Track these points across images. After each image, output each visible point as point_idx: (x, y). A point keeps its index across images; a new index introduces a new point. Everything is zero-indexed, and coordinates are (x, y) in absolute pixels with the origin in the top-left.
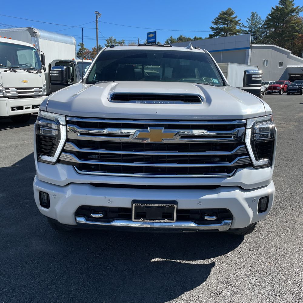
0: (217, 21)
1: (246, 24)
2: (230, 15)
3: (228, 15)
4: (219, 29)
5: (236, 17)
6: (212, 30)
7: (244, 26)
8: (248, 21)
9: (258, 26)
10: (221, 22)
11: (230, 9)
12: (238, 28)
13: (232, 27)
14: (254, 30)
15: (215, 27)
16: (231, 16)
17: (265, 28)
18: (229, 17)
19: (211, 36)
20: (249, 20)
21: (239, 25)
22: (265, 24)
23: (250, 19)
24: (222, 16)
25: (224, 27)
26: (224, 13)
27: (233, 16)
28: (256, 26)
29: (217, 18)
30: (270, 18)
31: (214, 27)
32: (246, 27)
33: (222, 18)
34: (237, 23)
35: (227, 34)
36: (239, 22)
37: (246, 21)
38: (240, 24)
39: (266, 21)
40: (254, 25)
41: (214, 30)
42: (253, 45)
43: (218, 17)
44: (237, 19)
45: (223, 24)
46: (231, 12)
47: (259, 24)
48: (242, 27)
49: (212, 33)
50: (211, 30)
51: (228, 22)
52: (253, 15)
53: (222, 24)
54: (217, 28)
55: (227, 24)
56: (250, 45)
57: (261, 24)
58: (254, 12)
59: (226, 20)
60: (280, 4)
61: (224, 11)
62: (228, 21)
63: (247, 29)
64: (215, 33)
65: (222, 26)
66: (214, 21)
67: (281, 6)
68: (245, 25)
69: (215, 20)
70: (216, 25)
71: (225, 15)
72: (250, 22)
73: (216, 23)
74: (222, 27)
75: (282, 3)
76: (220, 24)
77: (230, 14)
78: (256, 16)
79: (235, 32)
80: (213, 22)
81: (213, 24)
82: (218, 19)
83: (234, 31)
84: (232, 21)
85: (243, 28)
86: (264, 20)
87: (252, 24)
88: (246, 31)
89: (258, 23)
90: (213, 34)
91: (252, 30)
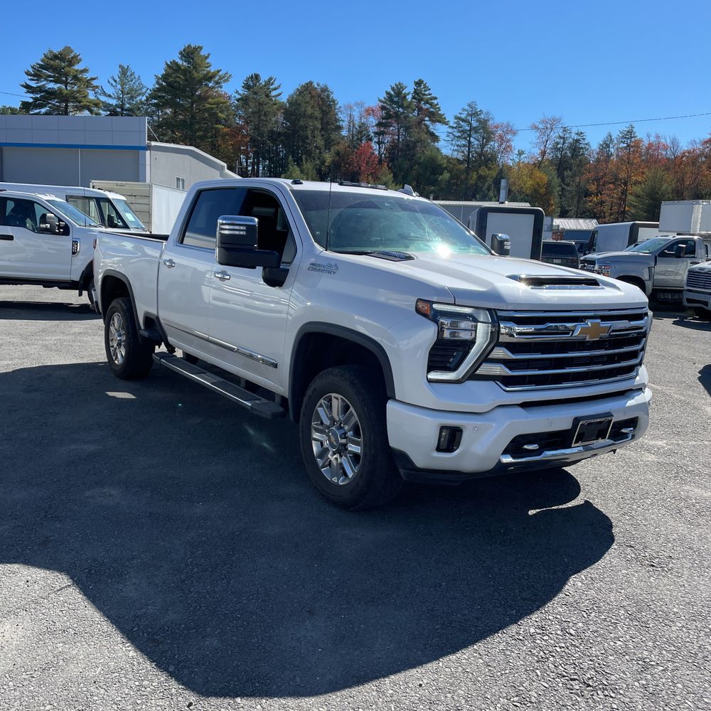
0: (38, 70)
1: (109, 90)
2: (71, 63)
3: (66, 63)
4: (46, 91)
5: (85, 71)
6: (28, 92)
7: (105, 94)
8: (114, 84)
9: (138, 99)
10: (50, 76)
11: (68, 50)
12: (91, 96)
13: (78, 92)
14: (128, 106)
15: (35, 86)
16: (73, 65)
17: (155, 105)
18: (68, 66)
19: (26, 106)
20: (115, 81)
21: (94, 90)
22: (152, 96)
23: (118, 80)
24: (52, 62)
25: (60, 89)
26: (56, 57)
27: (77, 67)
28: (132, 98)
29: (38, 64)
30: (164, 84)
31: (33, 84)
32: (110, 96)
33: (52, 66)
34: (88, 83)
35: (67, 107)
36: (94, 83)
37: (109, 82)
38: (97, 87)
39: (154, 91)
40: (128, 94)
41: (32, 93)
42: (153, 143)
43: (42, 63)
44: (88, 76)
45: (56, 82)
46: (72, 58)
47: (140, 94)
48: (100, 94)
49: (29, 98)
50: (25, 90)
51: (67, 79)
52: (124, 72)
53: (51, 81)
54: (40, 90)
55: (66, 84)
56: (147, 142)
57: (143, 94)
58: (126, 67)
59: (61, 74)
60: (181, 59)
61: (56, 50)
62: (66, 75)
63: (113, 102)
64: (36, 99)
65: (51, 85)
66: (31, 70)
67: (184, 64)
68: (108, 92)
69: (32, 67)
70: (37, 80)
71: (57, 61)
72: (119, 87)
73: (37, 75)
74: (53, 88)
75: (185, 57)
76: (46, 79)
77: (71, 61)
78: (131, 75)
79: (88, 104)
80: (28, 73)
81: (30, 77)
82: (41, 67)
83: (84, 103)
84: (75, 77)
85: (103, 98)
86: (151, 87)
87: (122, 92)
88: (112, 105)
89: (136, 91)
90: (31, 100)
91: (123, 104)
